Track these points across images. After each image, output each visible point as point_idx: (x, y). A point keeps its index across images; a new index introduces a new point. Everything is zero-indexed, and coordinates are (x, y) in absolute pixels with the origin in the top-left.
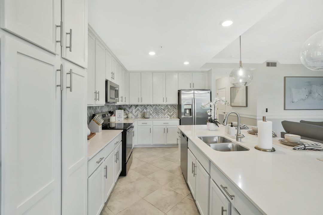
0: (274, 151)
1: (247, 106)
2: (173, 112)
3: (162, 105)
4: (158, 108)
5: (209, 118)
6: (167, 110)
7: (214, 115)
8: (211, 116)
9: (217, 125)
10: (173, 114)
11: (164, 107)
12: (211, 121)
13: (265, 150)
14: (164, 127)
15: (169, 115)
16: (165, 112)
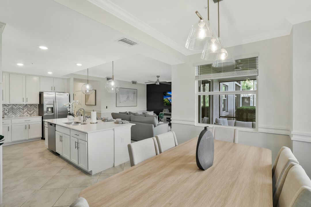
0: (97, 123)
1: (96, 105)
2: (33, 111)
3: (20, 105)
4: (15, 107)
5: (69, 113)
6: (26, 109)
7: (71, 111)
8: (70, 111)
9: (74, 116)
10: (33, 113)
11: (23, 107)
12: (70, 114)
13: (94, 123)
14: (26, 124)
15: (29, 114)
16: (24, 111)
